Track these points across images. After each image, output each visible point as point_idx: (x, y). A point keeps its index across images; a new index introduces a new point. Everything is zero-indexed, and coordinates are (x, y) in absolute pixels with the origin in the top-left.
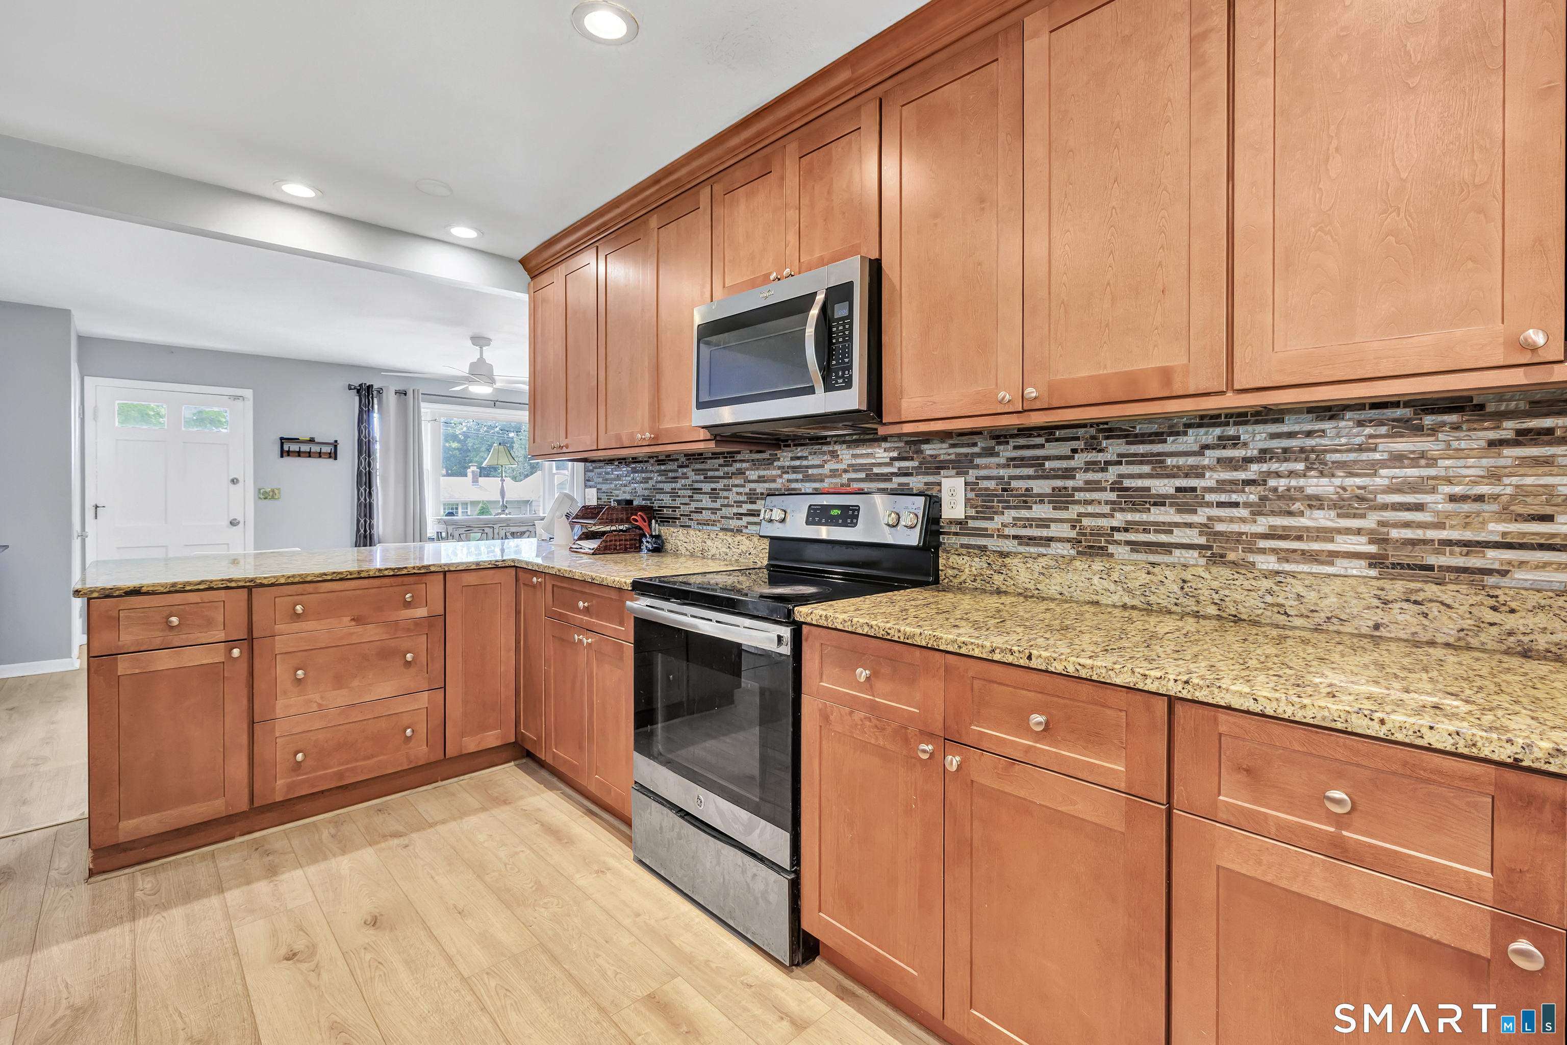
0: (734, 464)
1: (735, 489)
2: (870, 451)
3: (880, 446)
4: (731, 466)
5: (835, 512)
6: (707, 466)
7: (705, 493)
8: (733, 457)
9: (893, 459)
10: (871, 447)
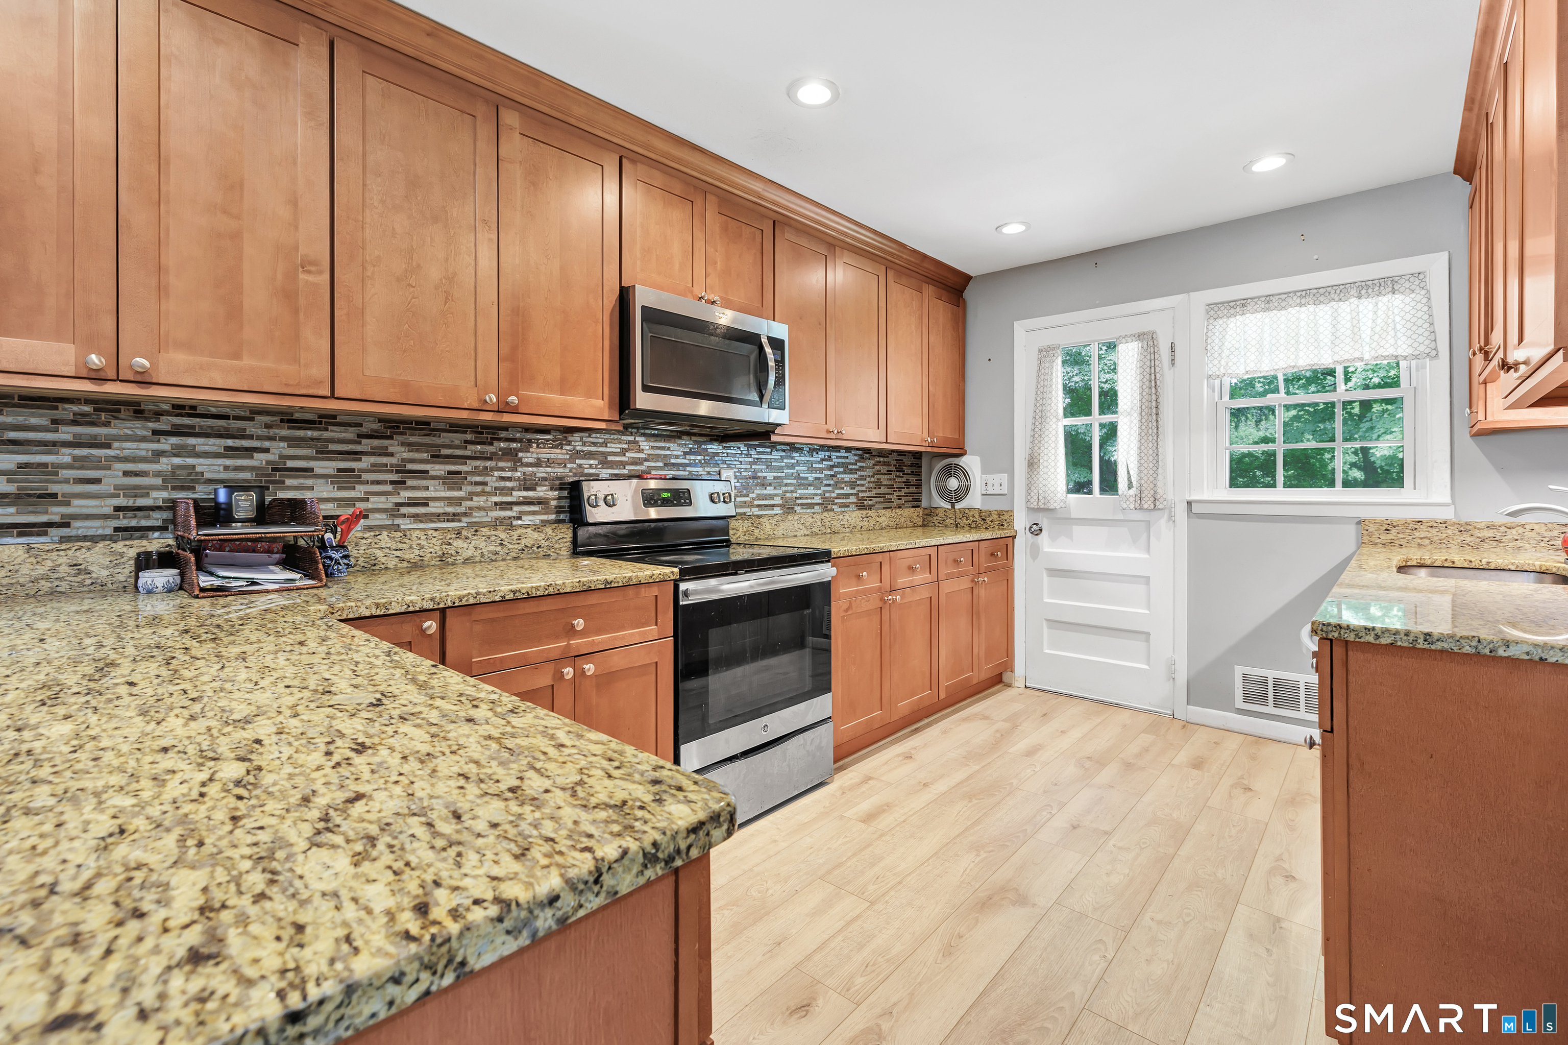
0: (496, 443)
1: (496, 474)
2: (663, 445)
3: (675, 442)
4: (491, 444)
5: (666, 495)
6: (438, 441)
7: (434, 478)
8: (494, 434)
9: (685, 453)
10: (669, 441)
